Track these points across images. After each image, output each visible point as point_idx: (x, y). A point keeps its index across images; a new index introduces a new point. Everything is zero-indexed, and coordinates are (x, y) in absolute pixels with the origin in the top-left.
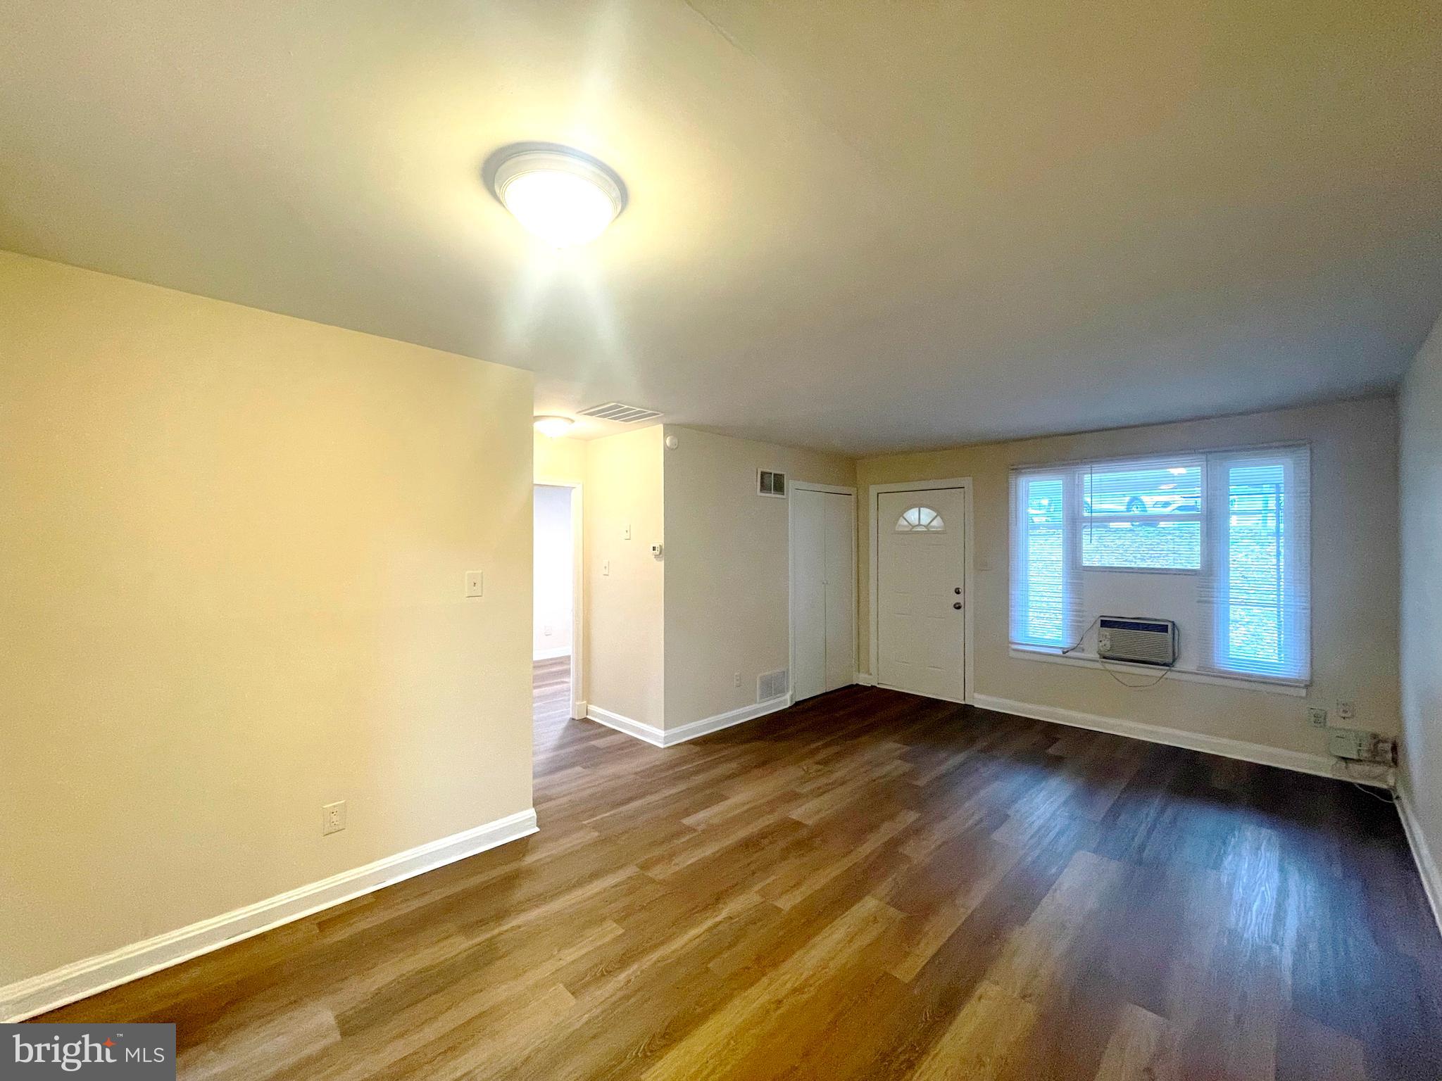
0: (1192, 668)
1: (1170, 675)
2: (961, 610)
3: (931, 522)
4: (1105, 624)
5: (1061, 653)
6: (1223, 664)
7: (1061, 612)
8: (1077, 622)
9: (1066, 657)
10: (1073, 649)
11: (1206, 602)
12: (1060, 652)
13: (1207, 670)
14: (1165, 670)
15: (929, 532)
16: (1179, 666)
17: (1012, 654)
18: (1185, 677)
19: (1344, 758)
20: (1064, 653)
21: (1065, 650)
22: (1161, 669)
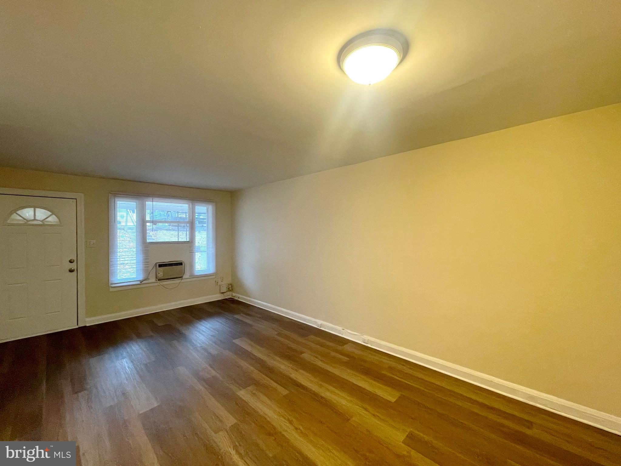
0: (188, 277)
1: (183, 281)
2: (75, 272)
3: (47, 218)
4: (160, 266)
5: (140, 283)
6: (197, 273)
7: (135, 264)
8: (145, 267)
9: (142, 284)
10: (145, 280)
11: (192, 252)
12: (138, 283)
13: (193, 276)
14: (180, 279)
15: (43, 224)
16: (184, 277)
17: (111, 290)
18: (186, 280)
19: (222, 293)
20: (141, 282)
21: (142, 281)
22: (179, 280)
